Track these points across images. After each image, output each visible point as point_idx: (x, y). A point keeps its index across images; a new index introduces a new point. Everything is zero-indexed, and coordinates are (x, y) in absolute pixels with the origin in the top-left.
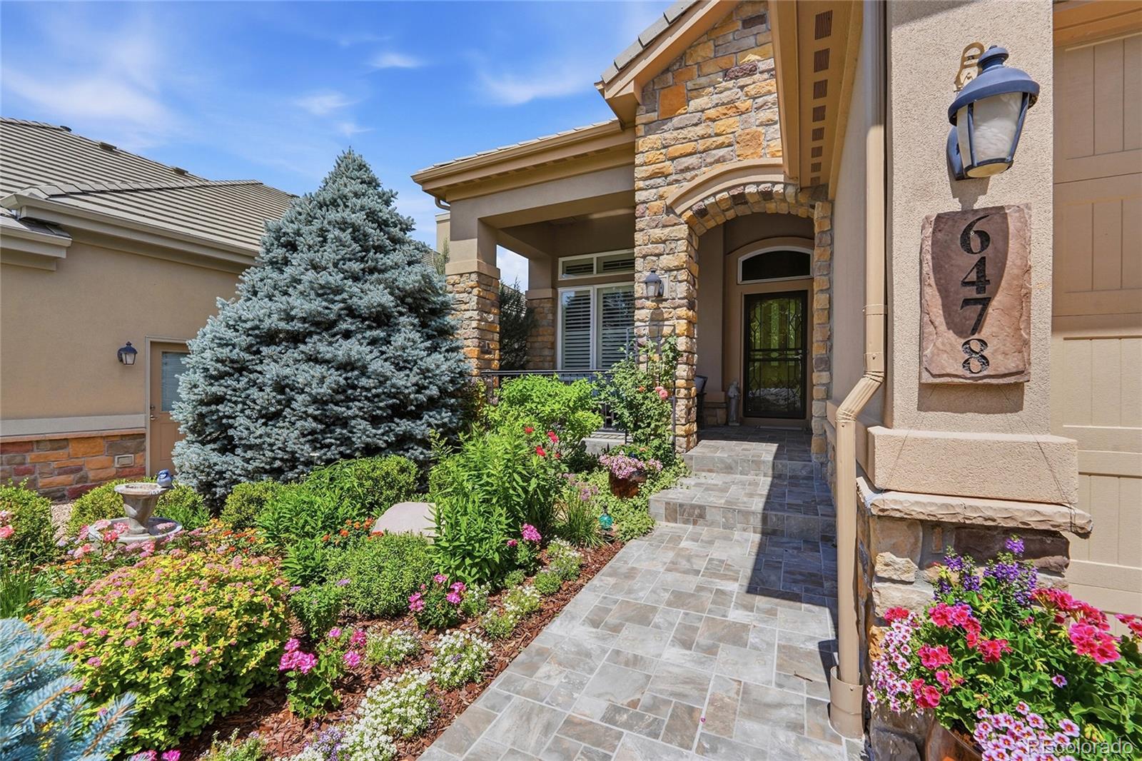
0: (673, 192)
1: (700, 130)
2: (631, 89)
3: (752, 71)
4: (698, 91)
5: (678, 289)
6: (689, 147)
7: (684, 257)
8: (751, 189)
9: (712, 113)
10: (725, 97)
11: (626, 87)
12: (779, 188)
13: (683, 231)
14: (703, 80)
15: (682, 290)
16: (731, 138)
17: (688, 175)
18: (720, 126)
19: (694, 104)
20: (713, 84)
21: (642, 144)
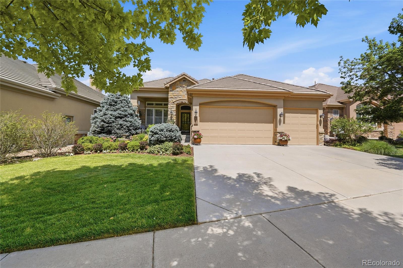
0: (174, 100)
1: (178, 93)
2: (169, 86)
3: (184, 87)
4: (177, 88)
5: (174, 113)
6: (176, 95)
7: (175, 109)
8: (184, 102)
9: (179, 91)
10: (181, 89)
11: (168, 85)
12: (187, 102)
13: (175, 106)
14: (178, 86)
15: (175, 113)
16: (181, 95)
17: (176, 98)
18: (180, 93)
19: (177, 89)
20: (179, 87)
21: (170, 93)
